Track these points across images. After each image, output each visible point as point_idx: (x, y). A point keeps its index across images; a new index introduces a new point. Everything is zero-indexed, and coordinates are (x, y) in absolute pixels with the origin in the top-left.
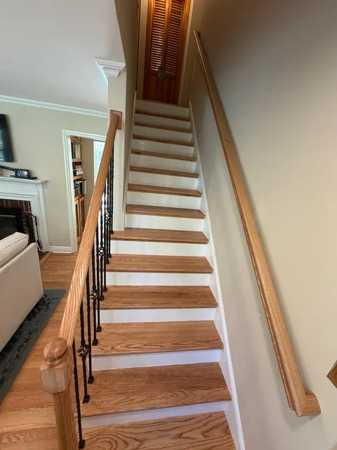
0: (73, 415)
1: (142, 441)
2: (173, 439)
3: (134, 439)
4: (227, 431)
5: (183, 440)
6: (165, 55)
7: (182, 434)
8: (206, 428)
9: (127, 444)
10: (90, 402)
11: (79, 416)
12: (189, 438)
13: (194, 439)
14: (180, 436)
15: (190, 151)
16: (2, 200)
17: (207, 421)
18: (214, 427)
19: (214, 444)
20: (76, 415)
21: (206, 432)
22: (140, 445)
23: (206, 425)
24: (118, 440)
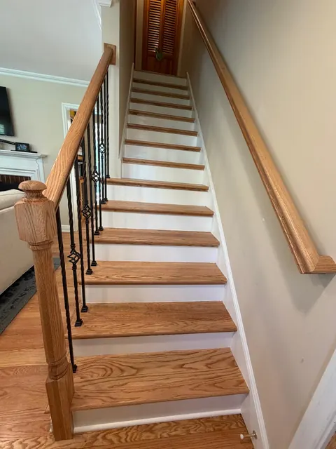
0: (63, 335)
1: (138, 370)
2: (173, 368)
3: (131, 367)
4: (233, 363)
5: (185, 370)
6: (162, 37)
7: (183, 365)
8: (210, 361)
9: (122, 371)
10: (83, 326)
11: (70, 338)
12: (191, 368)
13: (197, 369)
14: (182, 366)
15: (189, 114)
16: (2, 176)
17: (211, 355)
18: (218, 361)
19: (219, 374)
20: (66, 335)
21: (211, 364)
22: (137, 372)
23: (209, 359)
24: (113, 368)
